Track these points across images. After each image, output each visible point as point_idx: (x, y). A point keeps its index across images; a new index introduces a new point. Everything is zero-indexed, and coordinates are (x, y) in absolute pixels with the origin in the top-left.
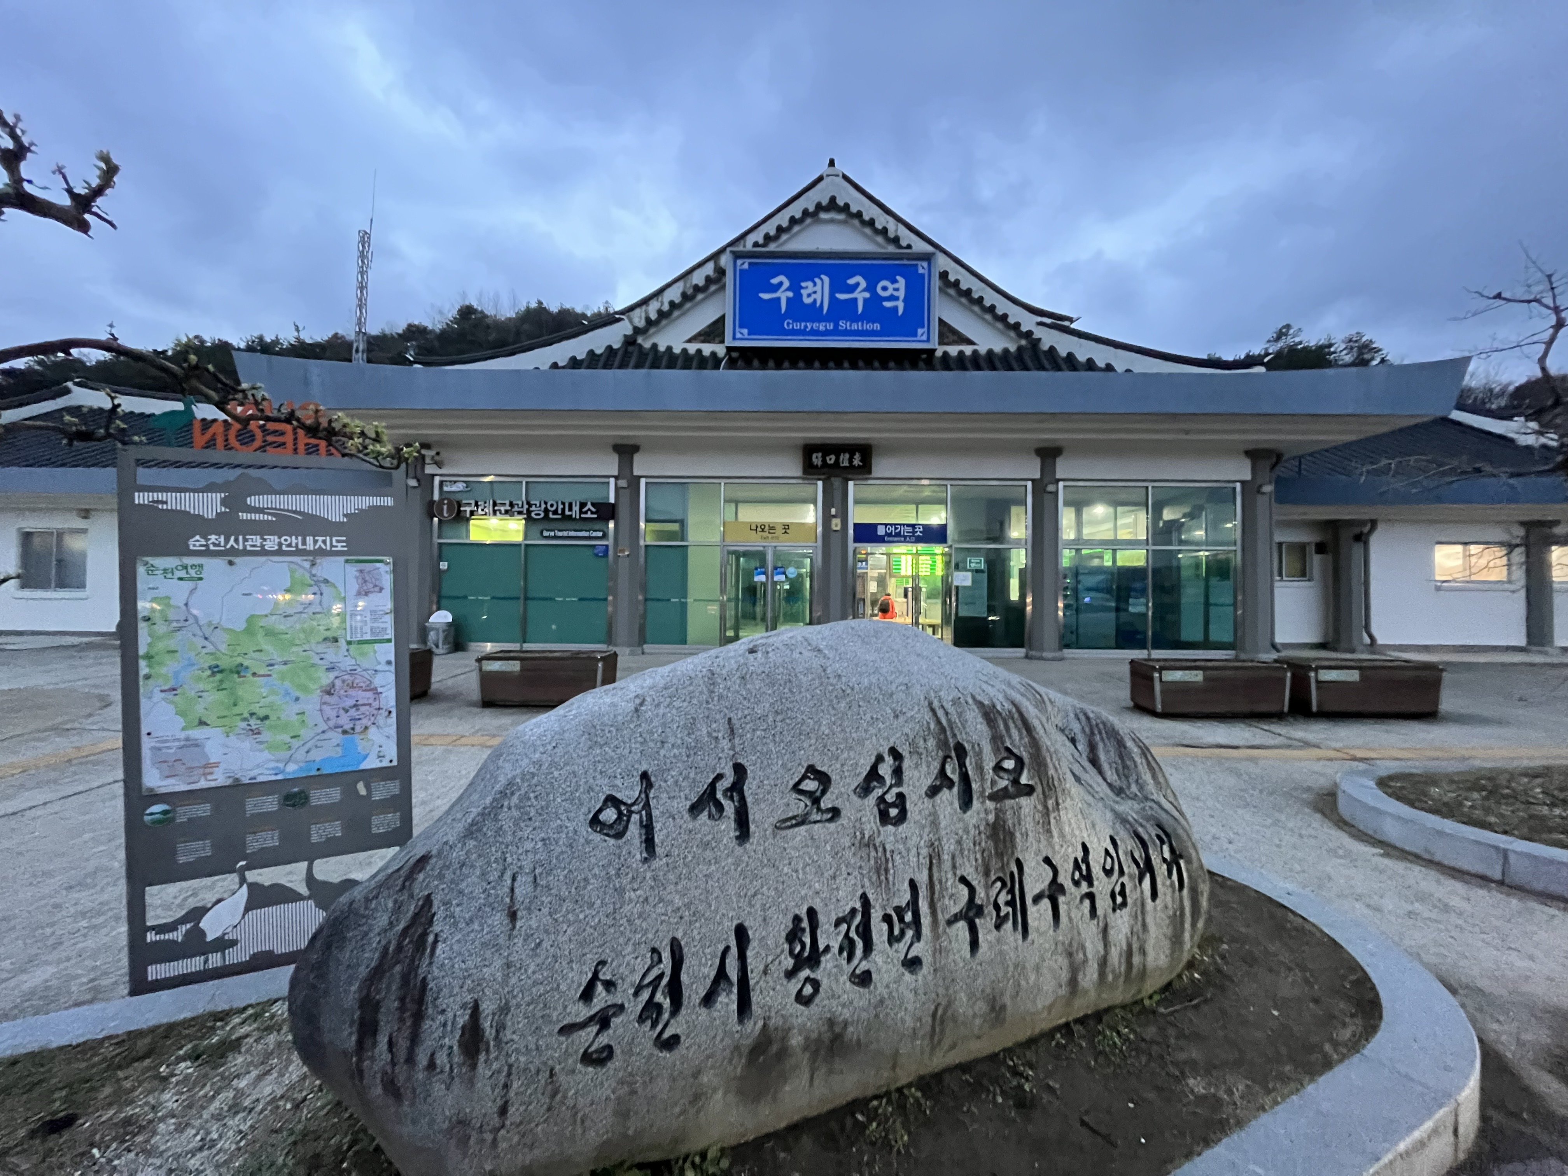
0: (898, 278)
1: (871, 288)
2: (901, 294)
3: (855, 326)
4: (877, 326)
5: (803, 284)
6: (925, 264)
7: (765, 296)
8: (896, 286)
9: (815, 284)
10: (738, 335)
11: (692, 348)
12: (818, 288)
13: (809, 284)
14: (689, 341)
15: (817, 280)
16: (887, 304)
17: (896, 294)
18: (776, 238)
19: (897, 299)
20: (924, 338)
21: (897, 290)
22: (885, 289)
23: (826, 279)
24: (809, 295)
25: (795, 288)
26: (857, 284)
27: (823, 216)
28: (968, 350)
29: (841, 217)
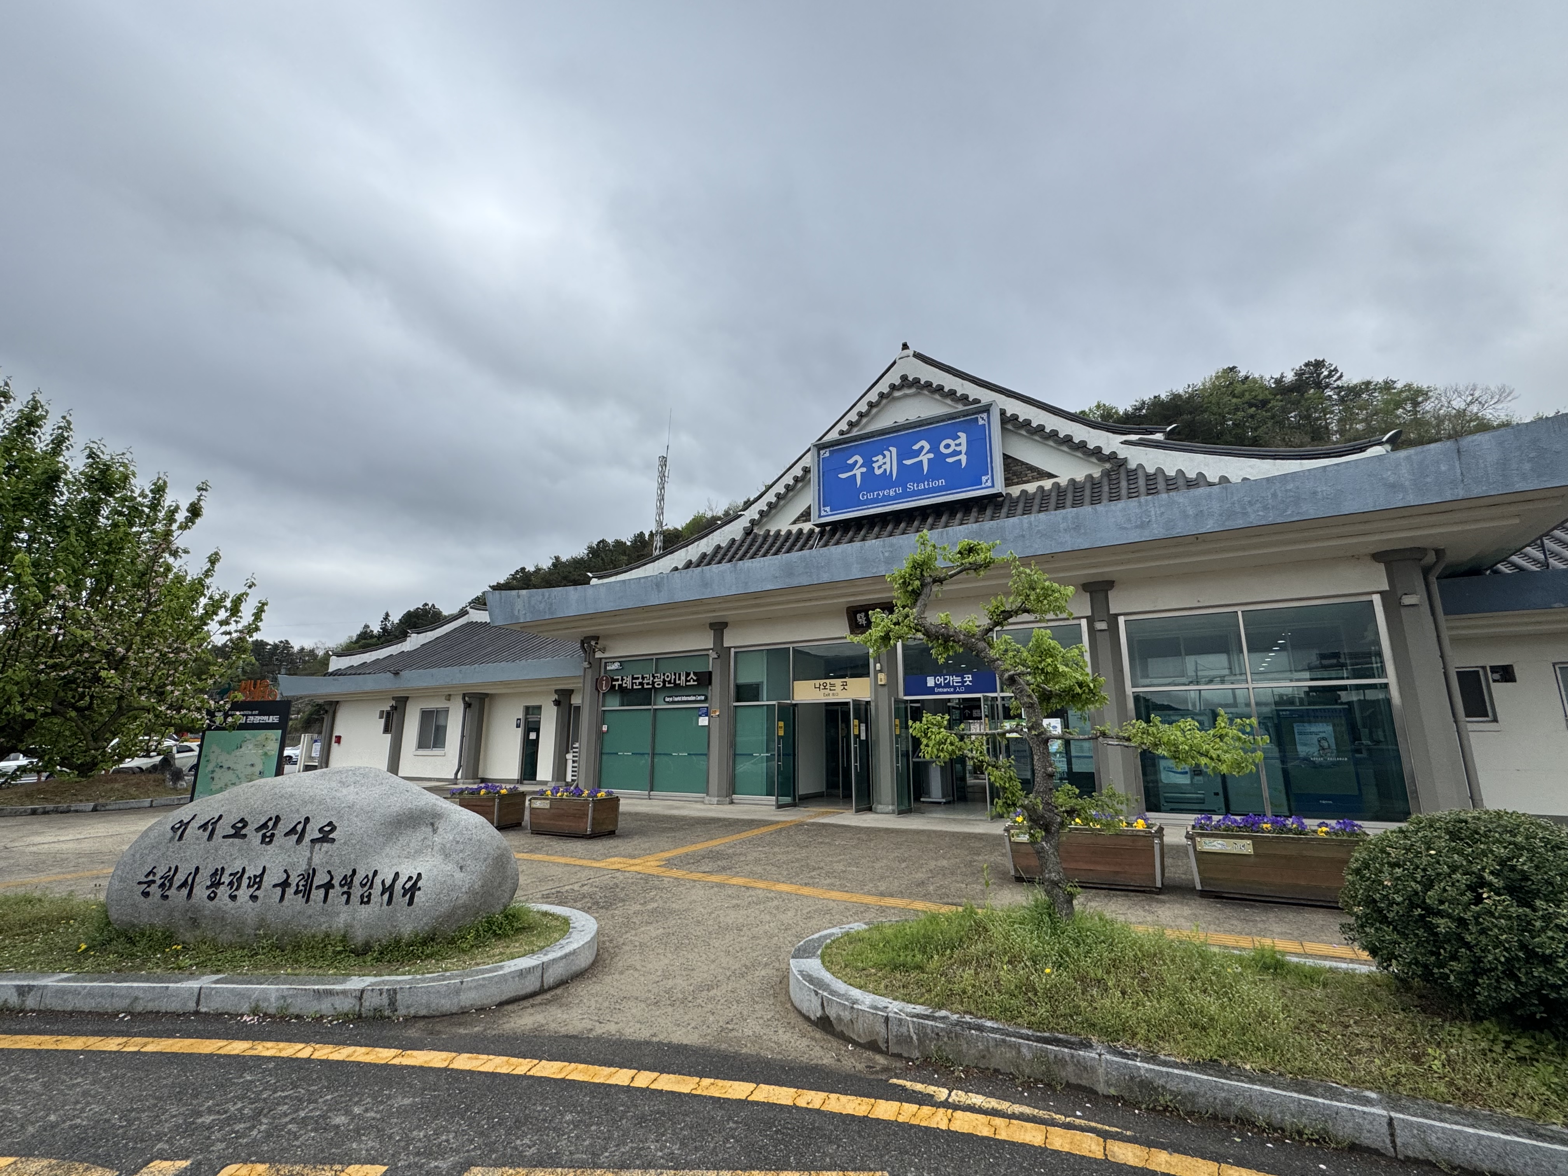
0: (959, 434)
1: (934, 449)
2: (963, 448)
3: (921, 487)
4: (942, 482)
5: (874, 459)
6: (985, 415)
7: (843, 476)
8: (957, 442)
9: (884, 456)
10: (823, 513)
11: (795, 529)
12: (888, 460)
13: (880, 457)
14: (794, 523)
15: (885, 452)
16: (950, 460)
17: (958, 449)
18: (857, 423)
19: (960, 453)
20: (989, 484)
21: (960, 444)
22: (947, 446)
23: (894, 450)
24: (880, 467)
25: (868, 463)
26: (922, 448)
27: (897, 394)
28: (1047, 484)
29: (913, 391)
